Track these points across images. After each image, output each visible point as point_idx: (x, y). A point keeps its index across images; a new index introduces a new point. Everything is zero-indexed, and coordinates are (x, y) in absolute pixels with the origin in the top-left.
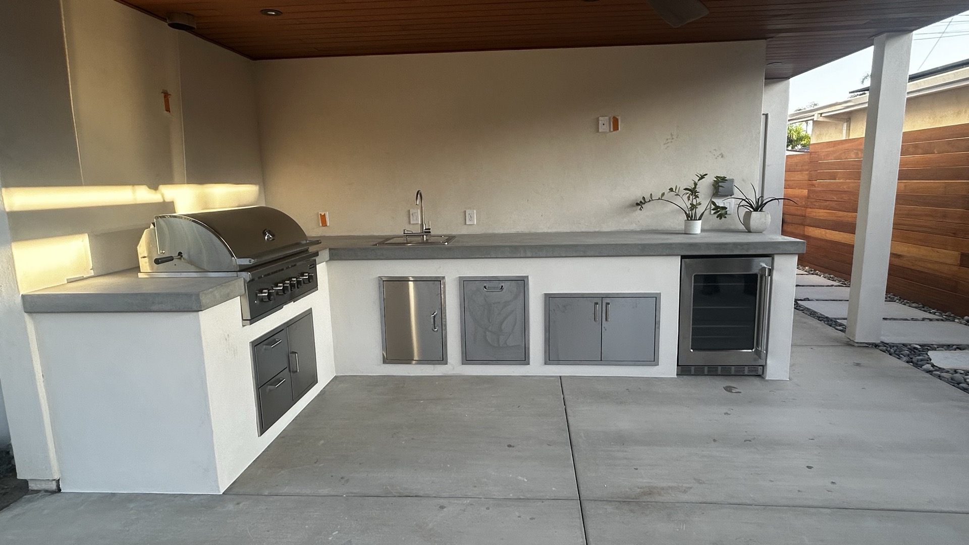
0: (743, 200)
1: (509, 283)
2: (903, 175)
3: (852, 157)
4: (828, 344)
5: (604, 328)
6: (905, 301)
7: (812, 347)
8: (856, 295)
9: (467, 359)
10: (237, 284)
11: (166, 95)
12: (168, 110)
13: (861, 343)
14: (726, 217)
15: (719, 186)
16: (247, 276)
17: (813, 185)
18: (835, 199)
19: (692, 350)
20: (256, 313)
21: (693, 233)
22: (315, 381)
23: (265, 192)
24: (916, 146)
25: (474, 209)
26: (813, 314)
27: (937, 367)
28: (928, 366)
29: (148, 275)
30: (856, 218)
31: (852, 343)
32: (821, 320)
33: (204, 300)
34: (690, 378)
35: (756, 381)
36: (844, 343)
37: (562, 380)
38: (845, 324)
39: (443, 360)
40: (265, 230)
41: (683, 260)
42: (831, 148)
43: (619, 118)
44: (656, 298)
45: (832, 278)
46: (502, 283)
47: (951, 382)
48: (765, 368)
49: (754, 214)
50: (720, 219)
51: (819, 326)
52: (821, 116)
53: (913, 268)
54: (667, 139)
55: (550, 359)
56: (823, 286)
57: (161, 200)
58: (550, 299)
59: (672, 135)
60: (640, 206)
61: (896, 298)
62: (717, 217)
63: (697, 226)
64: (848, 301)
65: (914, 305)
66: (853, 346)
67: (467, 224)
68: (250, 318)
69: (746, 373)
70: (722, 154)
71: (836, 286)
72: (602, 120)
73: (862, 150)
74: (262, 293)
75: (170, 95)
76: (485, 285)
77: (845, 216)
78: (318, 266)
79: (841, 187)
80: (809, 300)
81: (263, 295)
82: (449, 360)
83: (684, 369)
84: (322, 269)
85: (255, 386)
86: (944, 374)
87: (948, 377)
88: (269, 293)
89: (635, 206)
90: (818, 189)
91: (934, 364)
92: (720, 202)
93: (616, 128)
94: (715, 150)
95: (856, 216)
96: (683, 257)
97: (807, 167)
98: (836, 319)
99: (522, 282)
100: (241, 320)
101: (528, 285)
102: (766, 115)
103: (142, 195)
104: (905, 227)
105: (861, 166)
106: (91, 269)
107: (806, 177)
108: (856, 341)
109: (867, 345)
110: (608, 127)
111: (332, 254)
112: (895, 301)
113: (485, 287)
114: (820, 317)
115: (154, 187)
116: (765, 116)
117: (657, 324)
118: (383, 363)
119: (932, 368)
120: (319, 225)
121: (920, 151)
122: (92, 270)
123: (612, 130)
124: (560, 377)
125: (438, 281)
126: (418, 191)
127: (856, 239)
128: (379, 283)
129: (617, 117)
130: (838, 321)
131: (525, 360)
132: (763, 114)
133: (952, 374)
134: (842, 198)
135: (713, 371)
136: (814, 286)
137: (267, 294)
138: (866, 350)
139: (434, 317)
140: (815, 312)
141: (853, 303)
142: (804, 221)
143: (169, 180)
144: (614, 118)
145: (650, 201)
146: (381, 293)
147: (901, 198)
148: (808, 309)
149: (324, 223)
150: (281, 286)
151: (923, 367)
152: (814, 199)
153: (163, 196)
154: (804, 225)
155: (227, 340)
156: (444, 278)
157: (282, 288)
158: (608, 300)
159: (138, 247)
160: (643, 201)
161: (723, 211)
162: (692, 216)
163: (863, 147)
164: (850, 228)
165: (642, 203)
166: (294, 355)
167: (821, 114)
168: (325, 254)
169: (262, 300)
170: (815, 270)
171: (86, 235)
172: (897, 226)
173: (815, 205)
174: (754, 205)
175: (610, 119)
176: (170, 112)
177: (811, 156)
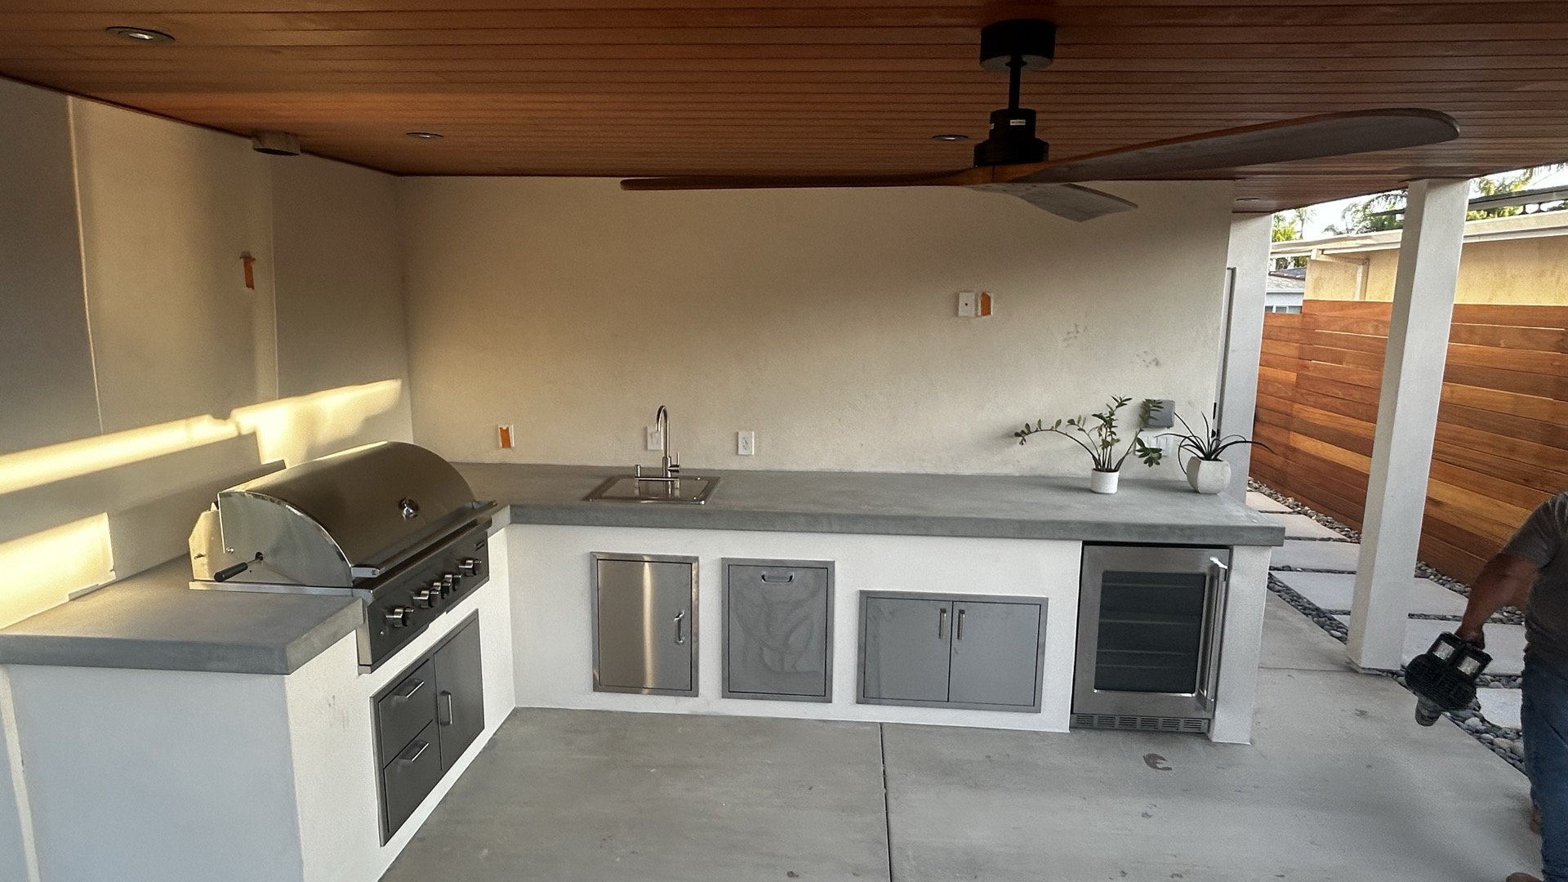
0: (1186, 437)
1: (801, 572)
2: (1452, 375)
3: (1369, 332)
4: (1314, 666)
5: (955, 649)
6: (1444, 578)
7: (1292, 672)
8: (1368, 559)
9: (730, 689)
10: (350, 612)
11: (248, 259)
12: (250, 285)
13: (1369, 669)
14: (1159, 464)
15: (1150, 417)
16: (367, 595)
17: (1306, 367)
18: (1340, 395)
19: (1096, 691)
20: (380, 651)
21: (1105, 492)
22: (481, 727)
23: (410, 388)
24: (1471, 330)
25: (751, 430)
26: (1295, 600)
27: (1489, 722)
28: (1474, 721)
29: (204, 585)
30: (1374, 429)
31: (1354, 667)
32: (1307, 615)
33: (292, 655)
34: (1092, 735)
35: (1197, 745)
36: (1346, 667)
37: (884, 732)
38: (1346, 624)
39: (691, 689)
40: (402, 501)
41: (1085, 547)
42: (1336, 311)
43: (992, 296)
44: (1041, 605)
45: (1330, 523)
46: (792, 571)
47: (1510, 758)
48: (1212, 721)
49: (1205, 466)
50: (1150, 466)
51: (1304, 626)
52: (1322, 253)
53: (1459, 525)
54: (1069, 333)
55: (864, 696)
56: (1314, 539)
57: (235, 434)
58: (869, 601)
59: (1076, 326)
60: (1021, 438)
61: (1429, 571)
62: (1145, 463)
63: (1111, 482)
64: (1353, 573)
65: (1457, 586)
66: (1357, 672)
67: (740, 453)
68: (371, 663)
69: (1182, 729)
70: (1156, 359)
71: (1335, 540)
72: (964, 298)
73: (1387, 323)
74: (393, 614)
75: (254, 259)
76: (764, 573)
77: (1357, 426)
78: (489, 539)
79: (1350, 377)
80: (1291, 570)
81: (395, 617)
82: (701, 690)
83: (1081, 720)
84: (498, 544)
85: (377, 766)
86: (1498, 741)
87: (1505, 746)
88: (404, 613)
89: (1011, 437)
90: (1313, 374)
91: (1486, 718)
92: (1150, 439)
93: (986, 311)
94: (1145, 352)
95: (1374, 428)
96: (1085, 543)
97: (1297, 337)
98: (1331, 612)
99: (824, 572)
100: (357, 665)
101: (834, 576)
102: (1233, 270)
103: (204, 430)
104: (1450, 459)
105: (1384, 348)
106: (111, 571)
107: (1295, 353)
108: (1362, 665)
109: (1378, 673)
110: (974, 309)
111: (515, 514)
112: (1428, 578)
113: (763, 577)
114: (1305, 608)
115: (223, 415)
116: (1230, 271)
117: (1040, 648)
118: (594, 690)
119: (1480, 726)
120: (498, 446)
121: (1477, 338)
122: (113, 572)
123: (980, 314)
124: (881, 724)
125: (688, 562)
126: (662, 407)
127: (1374, 466)
128: (591, 564)
129: (989, 294)
130: (1335, 616)
131: (824, 695)
132: (1228, 269)
133: (1512, 740)
134: (1351, 395)
135: (1128, 725)
136: (1299, 539)
137: (400, 617)
138: (1378, 683)
139: (679, 621)
140: (1299, 597)
141: (1361, 575)
142: (1289, 423)
143: (249, 398)
144: (984, 294)
145: (1037, 431)
146: (594, 578)
147: (1448, 411)
148: (1288, 590)
149: (506, 443)
150: (425, 595)
151: (1466, 721)
152: (1305, 388)
153: (238, 427)
154: (1289, 430)
155: (332, 705)
156: (696, 559)
157: (426, 598)
158: (962, 606)
159: (190, 540)
160: (1026, 431)
161: (1155, 455)
162: (1104, 464)
163: (1389, 318)
164: (1365, 447)
165: (1025, 433)
166: (444, 697)
167: (1323, 250)
168: (505, 515)
169: (392, 625)
170: (1303, 506)
171: (105, 516)
172: (1438, 456)
173: (1307, 400)
174: (1205, 447)
175: (976, 296)
176: (253, 288)
177: (1305, 319)
